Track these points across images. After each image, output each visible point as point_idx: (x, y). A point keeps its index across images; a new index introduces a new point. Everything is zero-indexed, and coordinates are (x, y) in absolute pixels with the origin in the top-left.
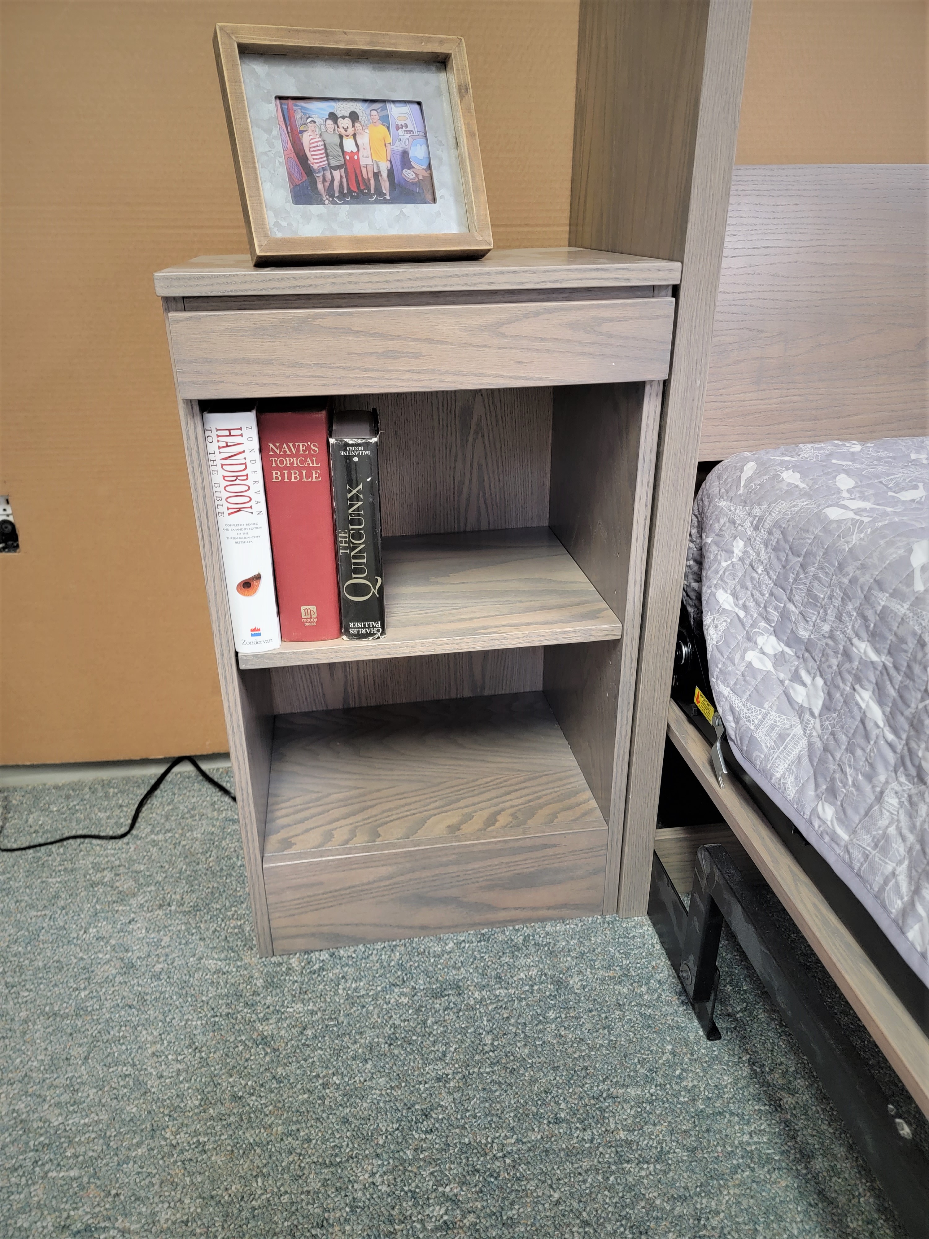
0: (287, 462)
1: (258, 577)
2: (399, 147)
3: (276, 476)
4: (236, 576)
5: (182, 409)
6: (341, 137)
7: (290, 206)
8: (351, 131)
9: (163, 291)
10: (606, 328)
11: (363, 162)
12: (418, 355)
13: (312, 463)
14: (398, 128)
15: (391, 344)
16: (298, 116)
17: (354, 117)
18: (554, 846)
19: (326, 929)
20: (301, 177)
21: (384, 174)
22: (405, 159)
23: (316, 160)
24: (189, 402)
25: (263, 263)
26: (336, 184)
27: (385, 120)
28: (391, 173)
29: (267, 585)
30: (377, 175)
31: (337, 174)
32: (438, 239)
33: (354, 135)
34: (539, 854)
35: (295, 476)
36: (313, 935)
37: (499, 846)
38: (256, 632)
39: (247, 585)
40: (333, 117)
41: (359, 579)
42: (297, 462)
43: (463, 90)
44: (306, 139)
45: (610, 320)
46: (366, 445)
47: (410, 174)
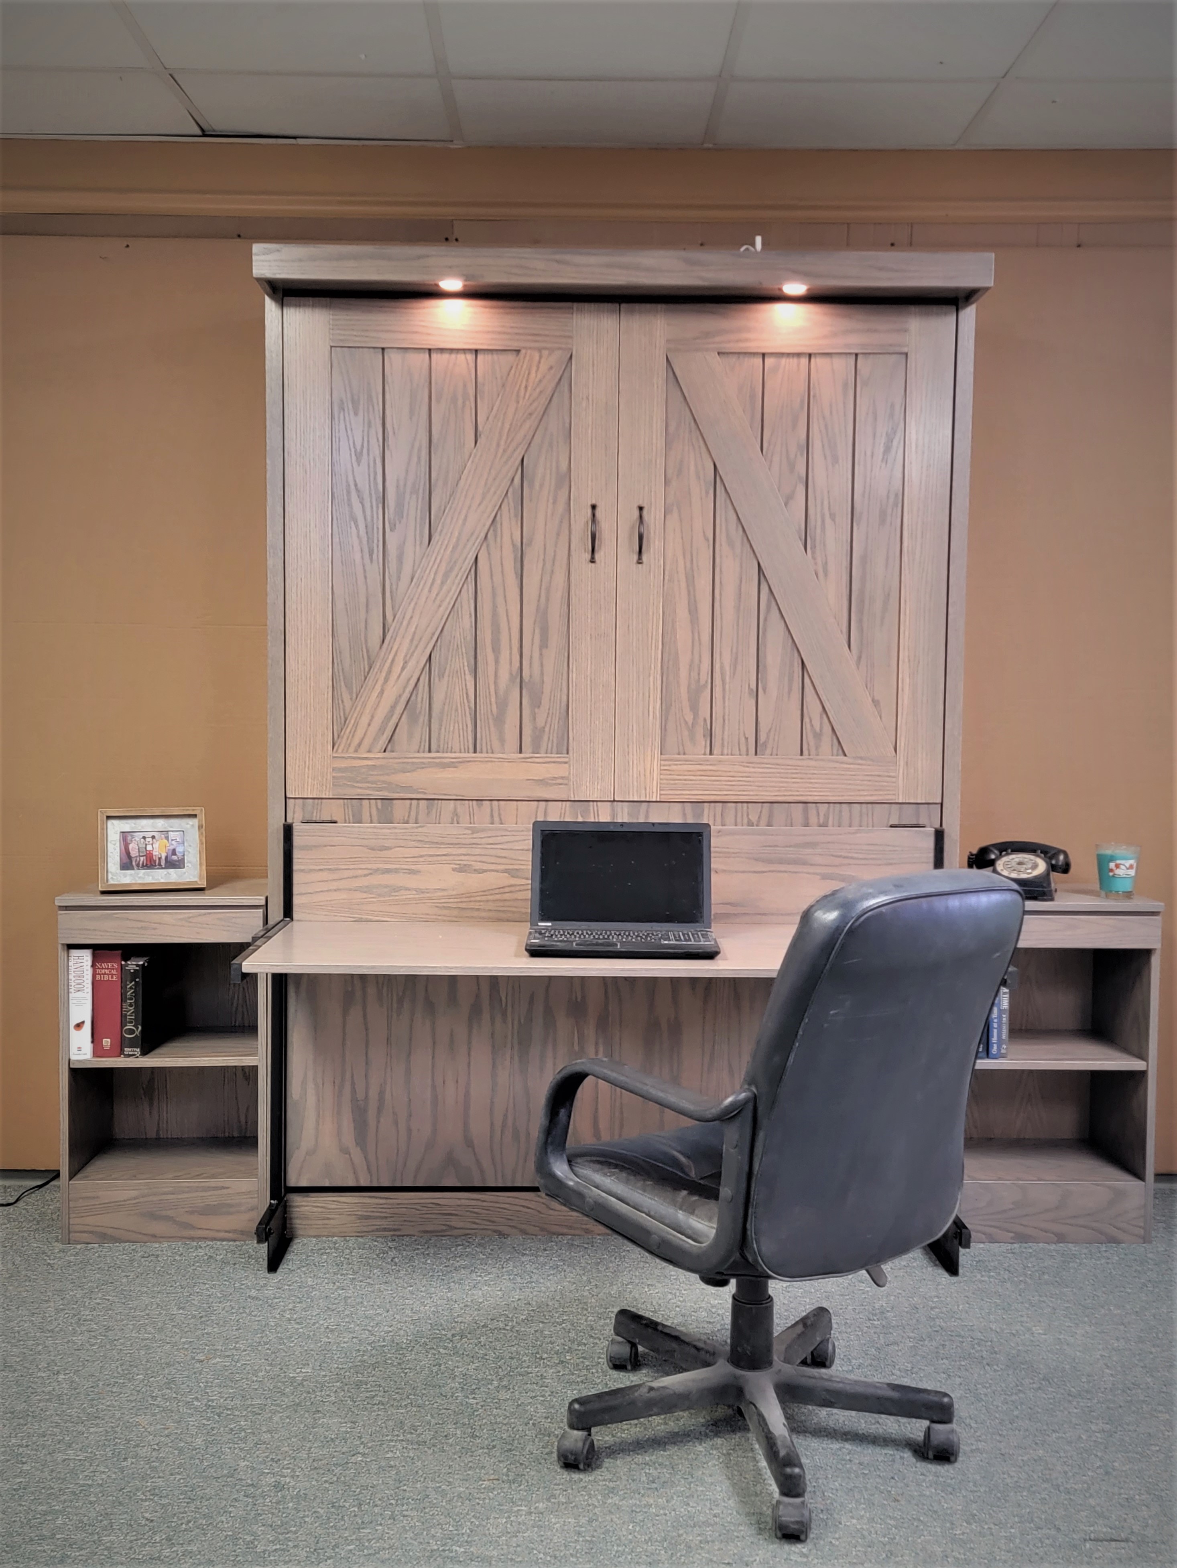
0: (103, 971)
1: (83, 1022)
2: (172, 847)
3: (98, 977)
4: (74, 1021)
5: (60, 947)
6: (146, 845)
7: (119, 871)
8: (151, 842)
9: (57, 903)
10: (234, 920)
11: (154, 853)
12: (155, 929)
13: (114, 972)
14: (172, 840)
15: (143, 924)
16: (129, 838)
17: (153, 837)
18: (228, 1188)
19: (98, 1229)
20: (126, 860)
21: (163, 858)
22: (174, 852)
23: (134, 853)
24: (63, 944)
25: (104, 893)
26: (141, 862)
27: (167, 838)
28: (166, 857)
29: (87, 1027)
30: (160, 859)
31: (142, 859)
32: (180, 884)
33: (152, 844)
34: (219, 1192)
35: (106, 977)
36: (91, 1232)
37: (196, 1184)
38: (79, 1049)
39: (79, 1026)
40: (144, 838)
41: (130, 1026)
42: (107, 971)
43: (200, 827)
44: (131, 846)
45: (235, 918)
46: (137, 965)
47: (175, 858)
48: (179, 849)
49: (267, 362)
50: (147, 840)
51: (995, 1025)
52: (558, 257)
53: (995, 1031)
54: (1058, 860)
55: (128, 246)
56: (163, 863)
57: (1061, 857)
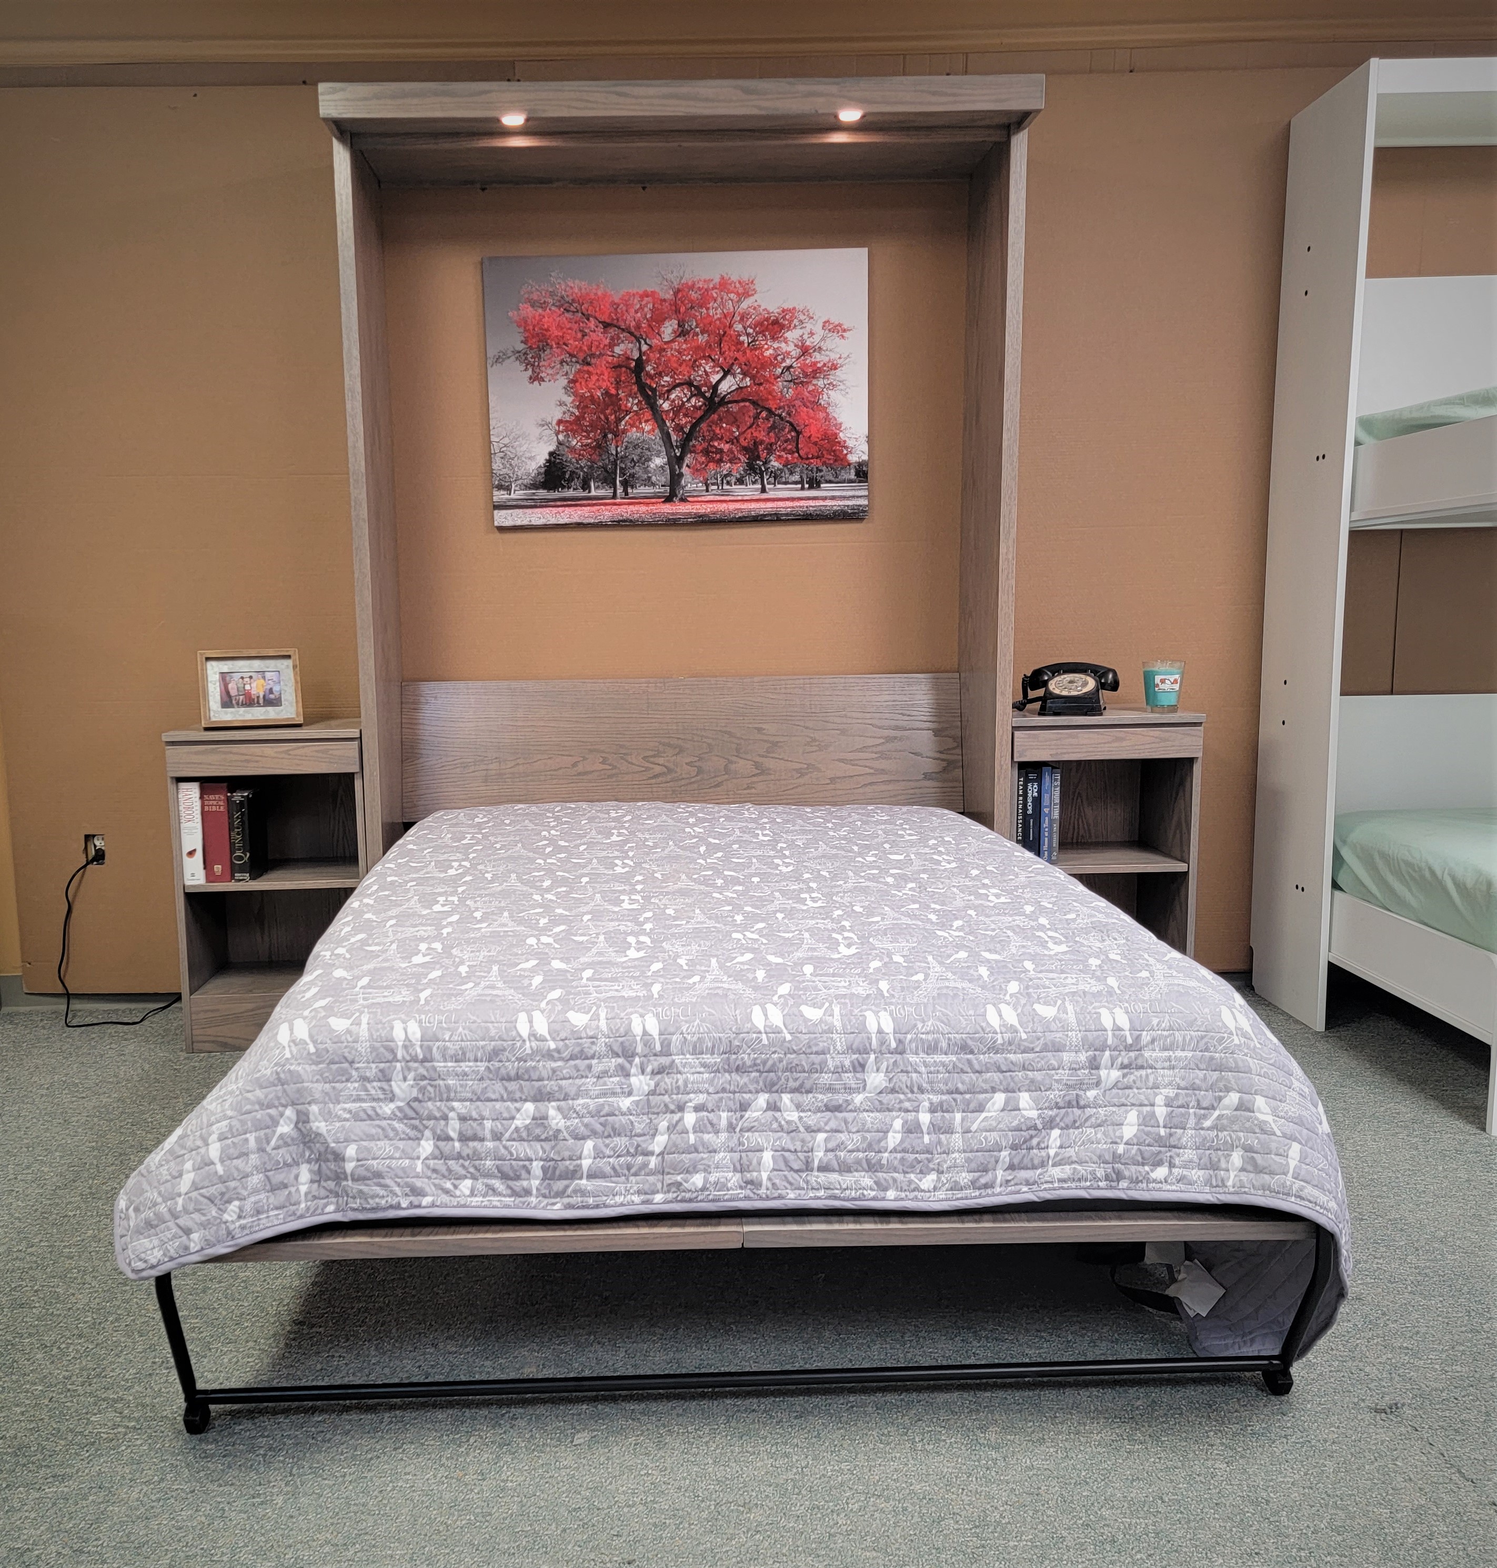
0: (211, 803)
1: (195, 850)
2: (269, 687)
3: (206, 809)
4: (186, 849)
5: (169, 780)
6: (244, 684)
7: (220, 709)
8: (249, 682)
9: (165, 739)
10: (331, 752)
11: (253, 692)
12: (257, 762)
13: (221, 803)
14: (269, 680)
15: (247, 757)
16: (228, 678)
17: (251, 677)
19: (219, 1039)
20: (226, 699)
21: (261, 696)
22: (271, 691)
23: (233, 693)
24: (172, 778)
25: (207, 729)
26: (240, 701)
27: (264, 678)
28: (264, 696)
29: (199, 855)
30: (258, 697)
31: (241, 697)
32: (279, 720)
33: (250, 684)
35: (214, 809)
36: (213, 1042)
38: (193, 875)
39: (191, 853)
40: (242, 678)
41: (238, 853)
42: (215, 803)
43: (295, 667)
44: (230, 686)
46: (242, 797)
47: (272, 696)
48: (276, 689)
49: (338, 205)
50: (246, 680)
51: (1046, 834)
52: (618, 89)
53: (1046, 839)
54: (1107, 680)
55: (195, 95)
56: (261, 701)
57: (1110, 676)
